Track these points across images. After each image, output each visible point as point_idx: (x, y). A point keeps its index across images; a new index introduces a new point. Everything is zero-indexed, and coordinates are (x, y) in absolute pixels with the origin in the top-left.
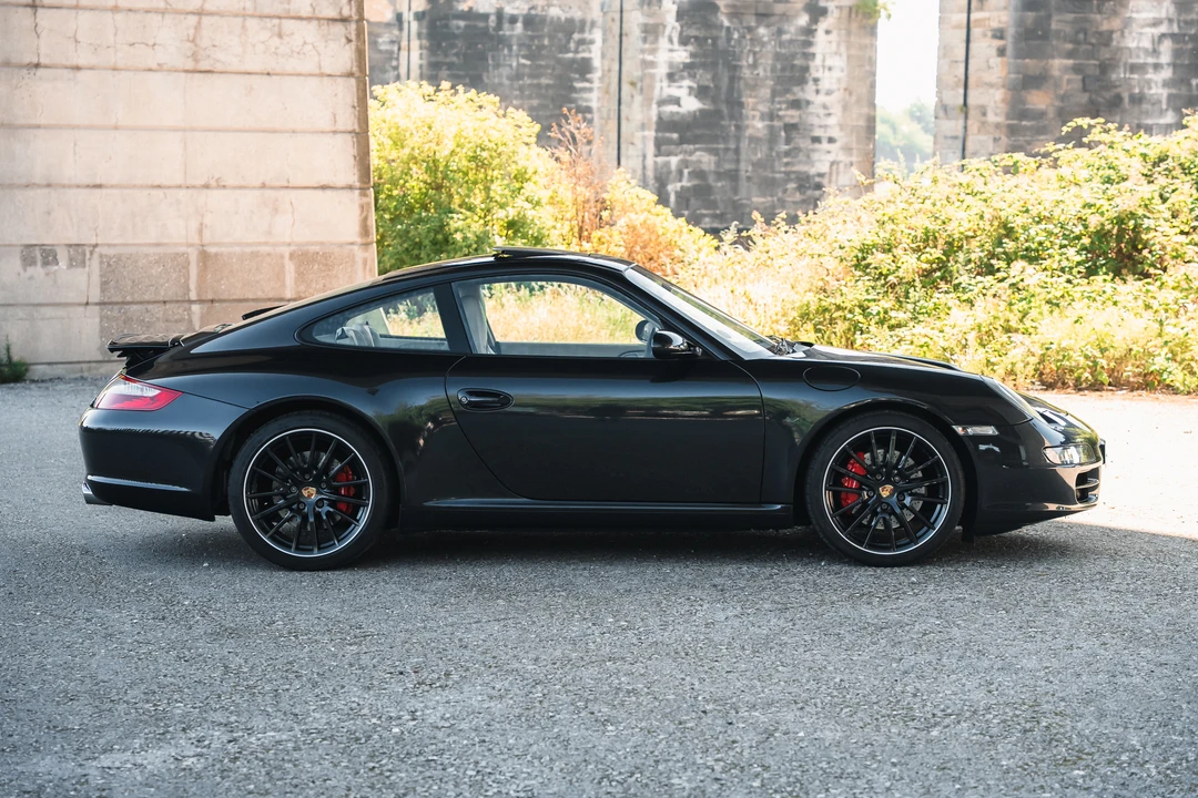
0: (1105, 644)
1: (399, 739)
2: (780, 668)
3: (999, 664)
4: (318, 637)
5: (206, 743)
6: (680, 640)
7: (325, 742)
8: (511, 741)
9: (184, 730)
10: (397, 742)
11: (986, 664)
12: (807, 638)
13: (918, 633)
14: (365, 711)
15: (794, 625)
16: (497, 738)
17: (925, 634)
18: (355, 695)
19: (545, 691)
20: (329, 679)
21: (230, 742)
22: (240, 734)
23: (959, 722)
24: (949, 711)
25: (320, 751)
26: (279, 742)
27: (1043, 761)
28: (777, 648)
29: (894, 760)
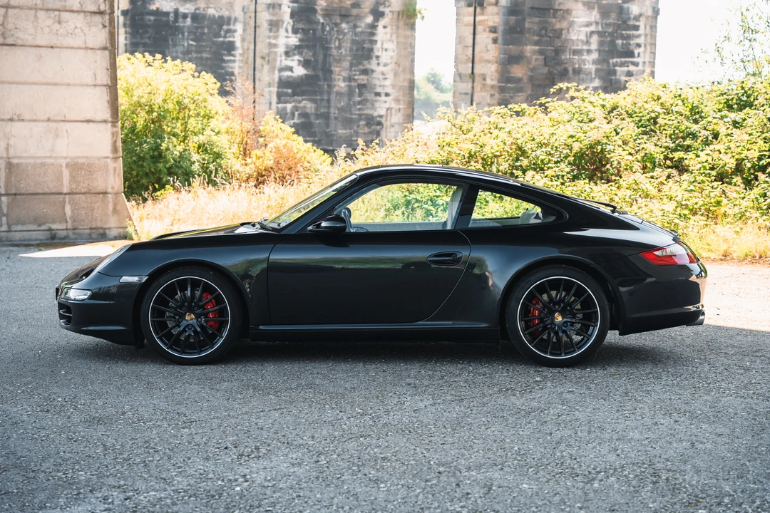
0: (677, 421)
1: (242, 496)
2: (475, 441)
3: (615, 437)
4: (159, 423)
5: (110, 500)
6: (401, 421)
7: (192, 499)
8: (318, 496)
9: (91, 491)
10: (241, 498)
11: (607, 436)
12: (484, 419)
13: (554, 415)
14: (211, 476)
15: (472, 410)
16: (308, 494)
17: (559, 416)
18: (200, 465)
19: (328, 460)
20: (177, 453)
21: (126, 499)
22: (131, 494)
23: (608, 477)
24: (598, 469)
25: (191, 505)
26: (160, 499)
27: (675, 504)
28: (467, 427)
29: (579, 505)
